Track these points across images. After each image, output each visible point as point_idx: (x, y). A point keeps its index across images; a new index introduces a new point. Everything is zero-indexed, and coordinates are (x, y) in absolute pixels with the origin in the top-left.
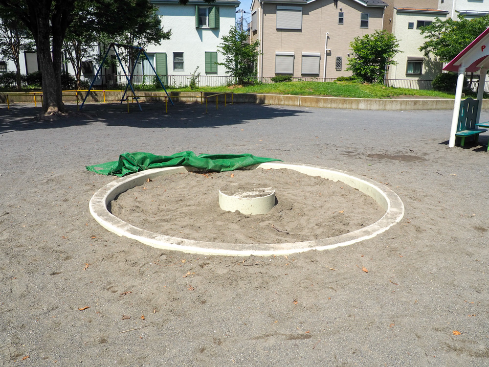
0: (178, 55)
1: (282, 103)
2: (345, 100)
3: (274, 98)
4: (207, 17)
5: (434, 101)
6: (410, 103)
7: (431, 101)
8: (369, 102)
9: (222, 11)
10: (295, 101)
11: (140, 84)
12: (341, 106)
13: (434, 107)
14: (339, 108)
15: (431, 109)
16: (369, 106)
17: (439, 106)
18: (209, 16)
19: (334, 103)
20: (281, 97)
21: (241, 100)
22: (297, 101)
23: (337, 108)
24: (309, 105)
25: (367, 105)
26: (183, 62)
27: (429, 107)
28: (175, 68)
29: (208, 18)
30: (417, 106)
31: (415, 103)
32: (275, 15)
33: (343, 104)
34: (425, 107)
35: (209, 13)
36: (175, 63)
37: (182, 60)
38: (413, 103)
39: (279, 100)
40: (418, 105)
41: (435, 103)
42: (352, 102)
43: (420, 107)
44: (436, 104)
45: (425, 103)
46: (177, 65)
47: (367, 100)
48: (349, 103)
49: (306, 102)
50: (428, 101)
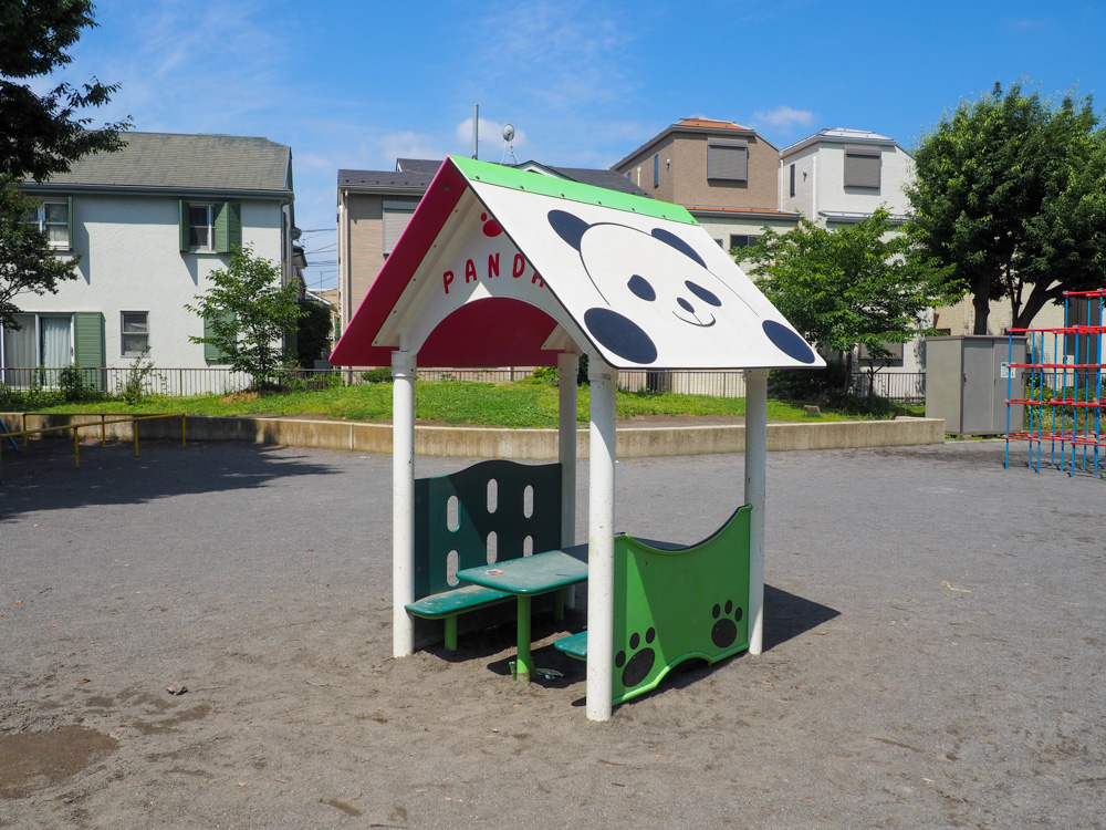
0: (134, 319)
1: (314, 442)
2: (460, 433)
3: (295, 429)
4: (210, 227)
5: (706, 432)
6: (638, 438)
7: (700, 431)
8: (525, 440)
9: (246, 212)
10: (342, 436)
11: (25, 390)
12: (451, 450)
13: (710, 446)
14: (448, 456)
15: (700, 453)
16: (524, 448)
17: (722, 445)
18: (213, 224)
19: (435, 442)
20: (311, 426)
21: (219, 434)
22: (348, 436)
23: (441, 456)
24: (374, 449)
25: (520, 446)
26: (146, 337)
27: (695, 448)
28: (125, 349)
29: (213, 230)
30: (660, 448)
31: (654, 437)
32: (380, 221)
33: (457, 444)
34: (684, 448)
35: (214, 217)
36: (125, 338)
37: (146, 329)
38: (647, 439)
39: (308, 434)
40: (661, 443)
41: (712, 438)
42: (479, 440)
43: (669, 448)
44: (715, 440)
45: (680, 437)
46: (131, 344)
47: (520, 433)
48: (472, 442)
49: (366, 440)
50: (692, 431)
